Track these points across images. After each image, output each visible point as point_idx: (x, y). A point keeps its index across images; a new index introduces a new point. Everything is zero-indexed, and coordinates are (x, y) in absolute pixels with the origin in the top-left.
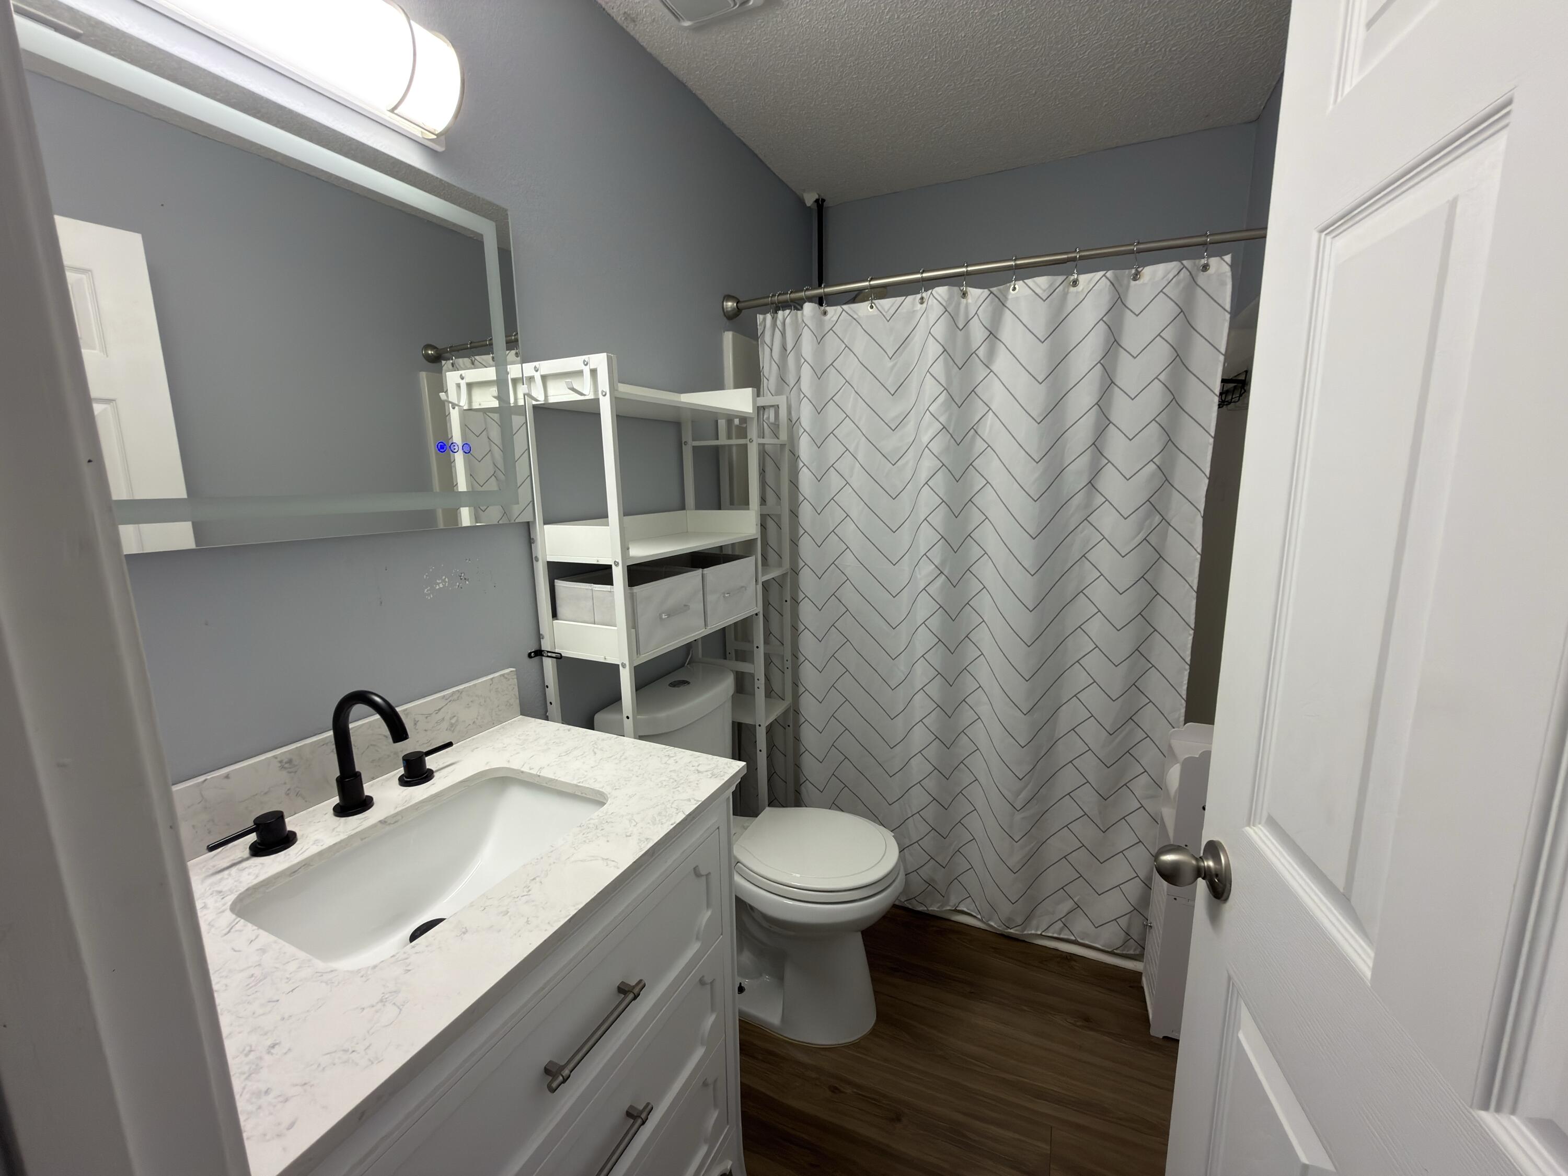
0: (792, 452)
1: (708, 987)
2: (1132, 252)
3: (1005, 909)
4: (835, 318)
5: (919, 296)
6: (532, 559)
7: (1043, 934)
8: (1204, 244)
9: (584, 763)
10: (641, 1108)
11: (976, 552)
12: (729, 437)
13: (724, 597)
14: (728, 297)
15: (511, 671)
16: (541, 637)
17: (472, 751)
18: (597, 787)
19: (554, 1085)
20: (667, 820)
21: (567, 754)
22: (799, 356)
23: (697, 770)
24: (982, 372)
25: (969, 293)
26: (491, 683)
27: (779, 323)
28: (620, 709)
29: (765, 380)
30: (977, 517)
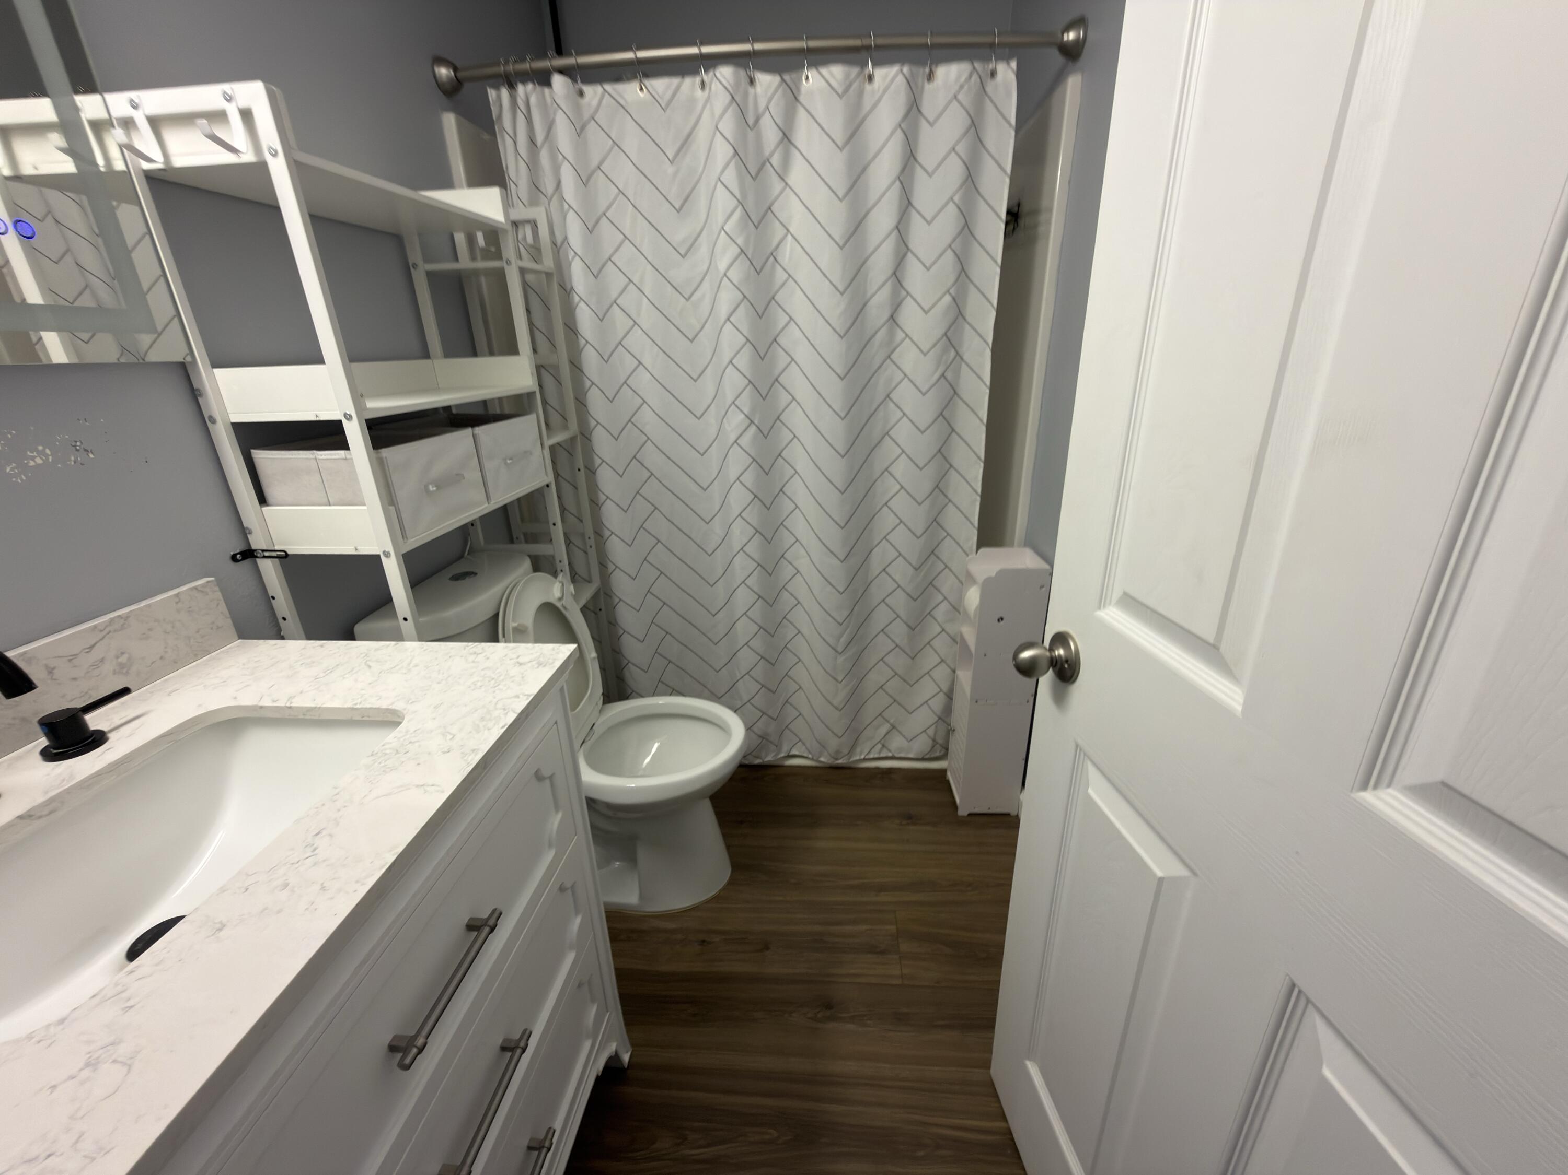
0: (562, 287)
1: (569, 892)
2: (925, 46)
3: (833, 743)
4: (595, 103)
5: (698, 80)
6: (204, 421)
7: (867, 757)
8: (992, 45)
9: (356, 680)
10: (517, 1037)
11: (784, 398)
12: (473, 258)
13: (506, 463)
14: (440, 60)
15: (208, 582)
16: (247, 532)
17: (169, 695)
18: (384, 704)
19: (407, 1061)
20: (495, 724)
21: (326, 675)
22: (554, 151)
23: (518, 663)
24: (777, 185)
25: (757, 81)
26: (177, 600)
27: (521, 103)
28: (393, 613)
29: (513, 186)
30: (783, 360)
